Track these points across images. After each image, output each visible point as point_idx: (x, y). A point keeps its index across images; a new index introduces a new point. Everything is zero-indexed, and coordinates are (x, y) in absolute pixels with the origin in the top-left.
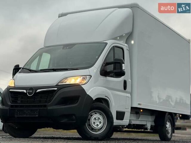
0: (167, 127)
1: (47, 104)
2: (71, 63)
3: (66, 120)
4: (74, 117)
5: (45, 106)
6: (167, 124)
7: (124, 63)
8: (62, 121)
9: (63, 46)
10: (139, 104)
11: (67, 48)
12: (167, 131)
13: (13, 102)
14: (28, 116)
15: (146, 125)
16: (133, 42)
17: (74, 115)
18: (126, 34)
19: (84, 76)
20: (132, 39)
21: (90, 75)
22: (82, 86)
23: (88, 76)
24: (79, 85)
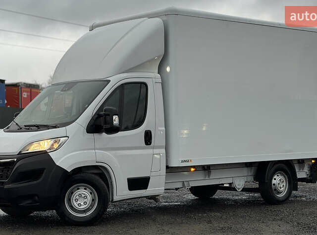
1: (5, 181)
3: (29, 202)
4: (36, 198)
5: (3, 184)
6: (275, 179)
8: (22, 204)
10: (185, 161)
12: (275, 190)
15: (232, 183)
16: (168, 69)
17: (37, 195)
18: (159, 57)
19: (56, 139)
20: (168, 65)
21: (66, 137)
22: (50, 153)
23: (61, 139)
24: (47, 152)
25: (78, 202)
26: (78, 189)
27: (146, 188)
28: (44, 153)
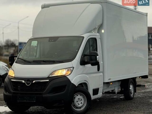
0: (130, 90)
1: (42, 92)
2: (56, 54)
4: (63, 101)
5: (41, 94)
6: (130, 87)
7: (98, 55)
8: (54, 105)
9: (48, 38)
10: (109, 79)
11: (53, 40)
12: (130, 92)
13: (15, 90)
14: (28, 101)
15: (114, 90)
16: (103, 31)
19: (68, 69)
21: (73, 67)
22: (67, 76)
23: (71, 68)
24: (65, 76)
25: (78, 103)
26: (77, 96)
27: (98, 94)
28: (64, 77)
